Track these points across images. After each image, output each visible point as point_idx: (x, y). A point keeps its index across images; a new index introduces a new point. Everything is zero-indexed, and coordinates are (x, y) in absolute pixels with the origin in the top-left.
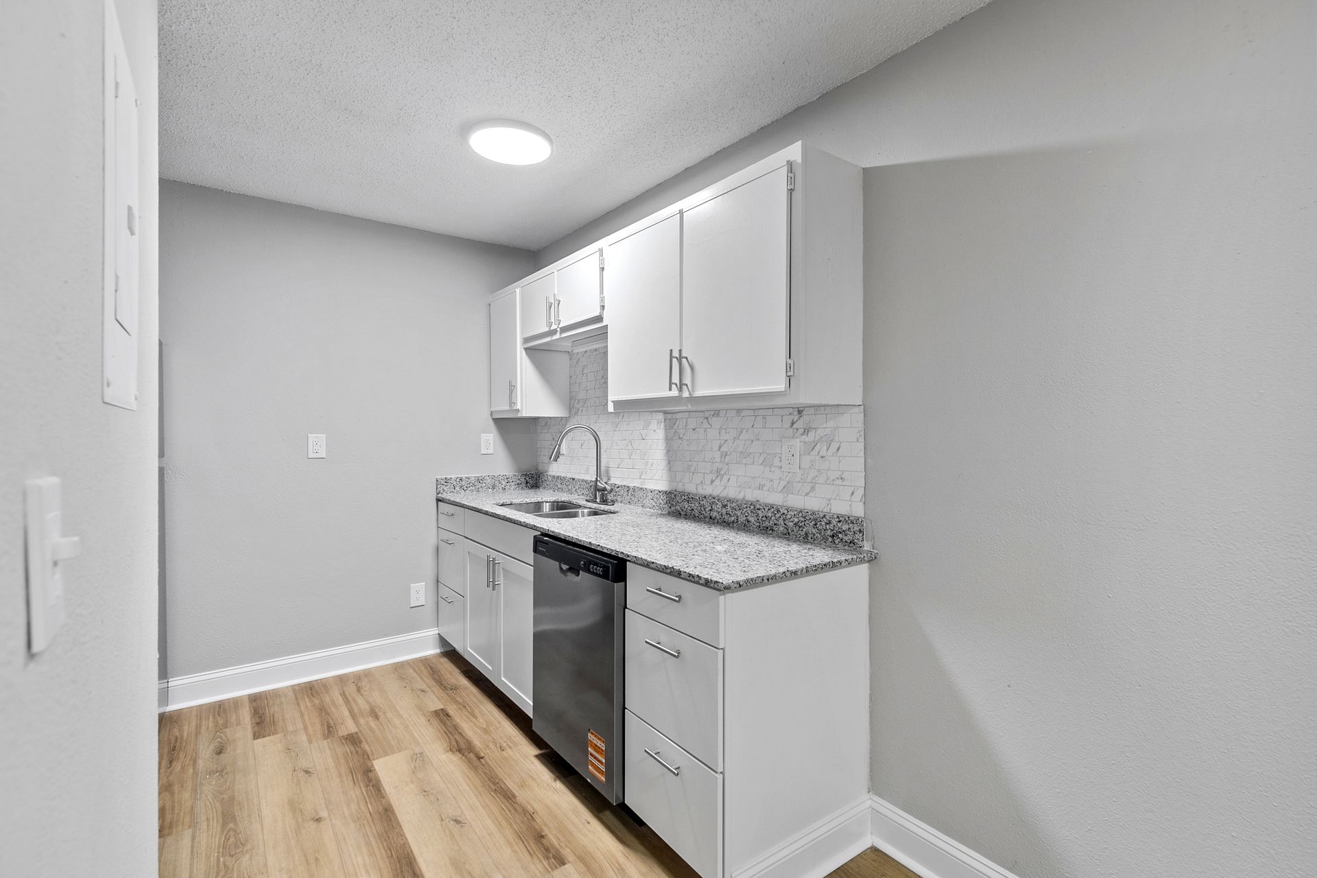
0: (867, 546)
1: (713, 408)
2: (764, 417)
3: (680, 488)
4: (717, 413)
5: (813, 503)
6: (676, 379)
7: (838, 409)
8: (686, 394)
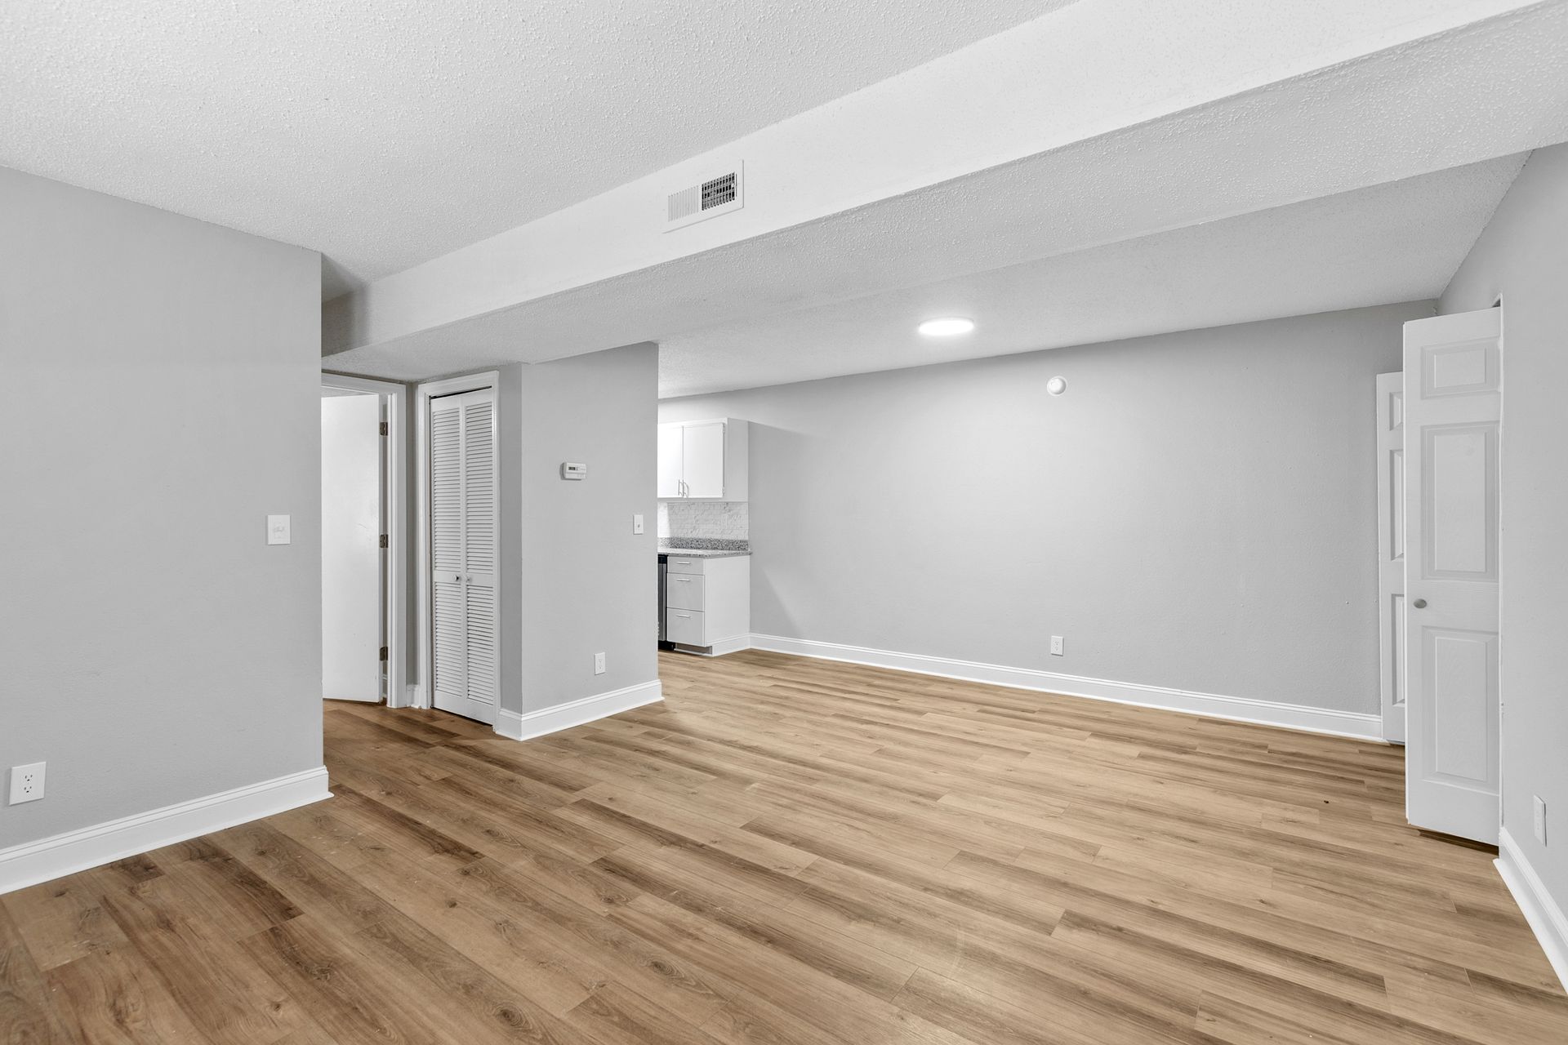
0: (749, 550)
1: (691, 503)
2: (714, 506)
3: (676, 536)
4: (694, 504)
5: (731, 537)
6: (681, 491)
7: (740, 503)
8: (685, 497)
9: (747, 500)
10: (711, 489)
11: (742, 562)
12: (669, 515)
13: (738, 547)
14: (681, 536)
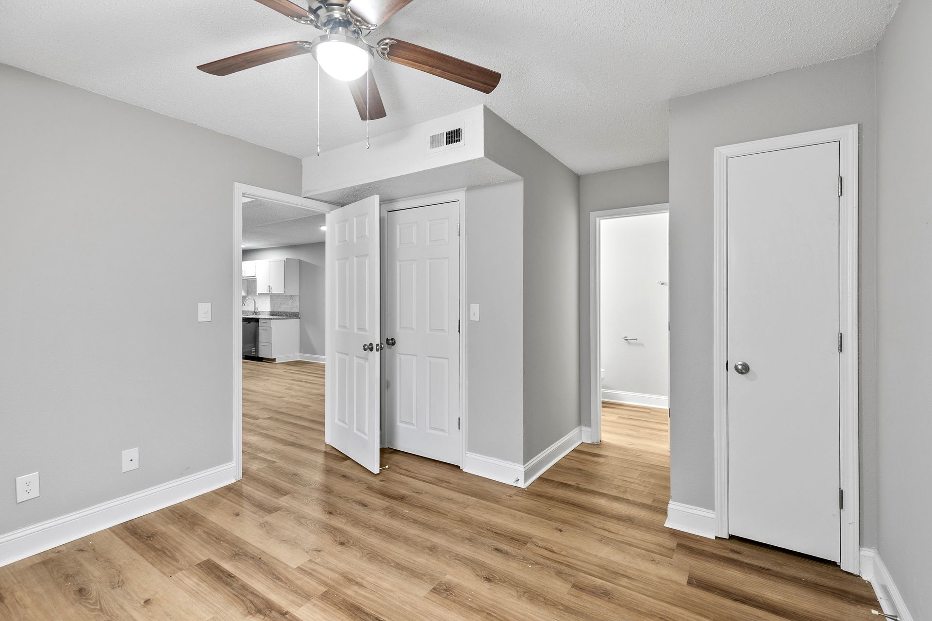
0: (299, 316)
2: (283, 297)
4: (276, 296)
6: (269, 290)
7: (294, 295)
8: (272, 293)
9: (298, 294)
10: (278, 289)
11: (296, 322)
12: (271, 301)
13: (295, 315)
14: (275, 310)
